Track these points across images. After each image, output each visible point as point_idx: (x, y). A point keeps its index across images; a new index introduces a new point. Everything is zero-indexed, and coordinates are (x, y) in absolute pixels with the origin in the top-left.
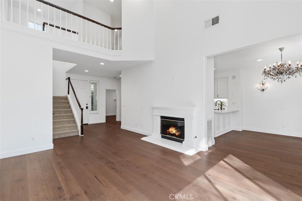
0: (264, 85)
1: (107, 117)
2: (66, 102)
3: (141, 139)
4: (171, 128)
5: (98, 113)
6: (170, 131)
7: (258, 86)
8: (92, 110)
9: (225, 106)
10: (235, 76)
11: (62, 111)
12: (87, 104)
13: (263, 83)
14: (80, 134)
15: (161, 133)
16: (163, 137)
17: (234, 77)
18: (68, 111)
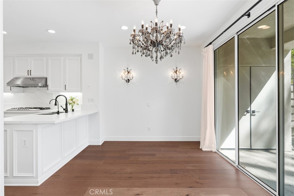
0: (130, 73)
7: (122, 73)
9: (78, 104)
10: (93, 54)
13: (129, 71)
17: (91, 56)
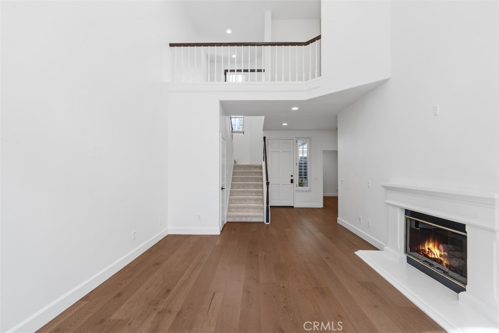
1: (325, 198)
2: (259, 173)
3: (356, 253)
4: (429, 242)
5: (309, 191)
6: (427, 250)
8: (301, 185)
11: (251, 185)
12: (292, 176)
14: (265, 222)
15: (406, 252)
16: (409, 261)
18: (258, 185)
